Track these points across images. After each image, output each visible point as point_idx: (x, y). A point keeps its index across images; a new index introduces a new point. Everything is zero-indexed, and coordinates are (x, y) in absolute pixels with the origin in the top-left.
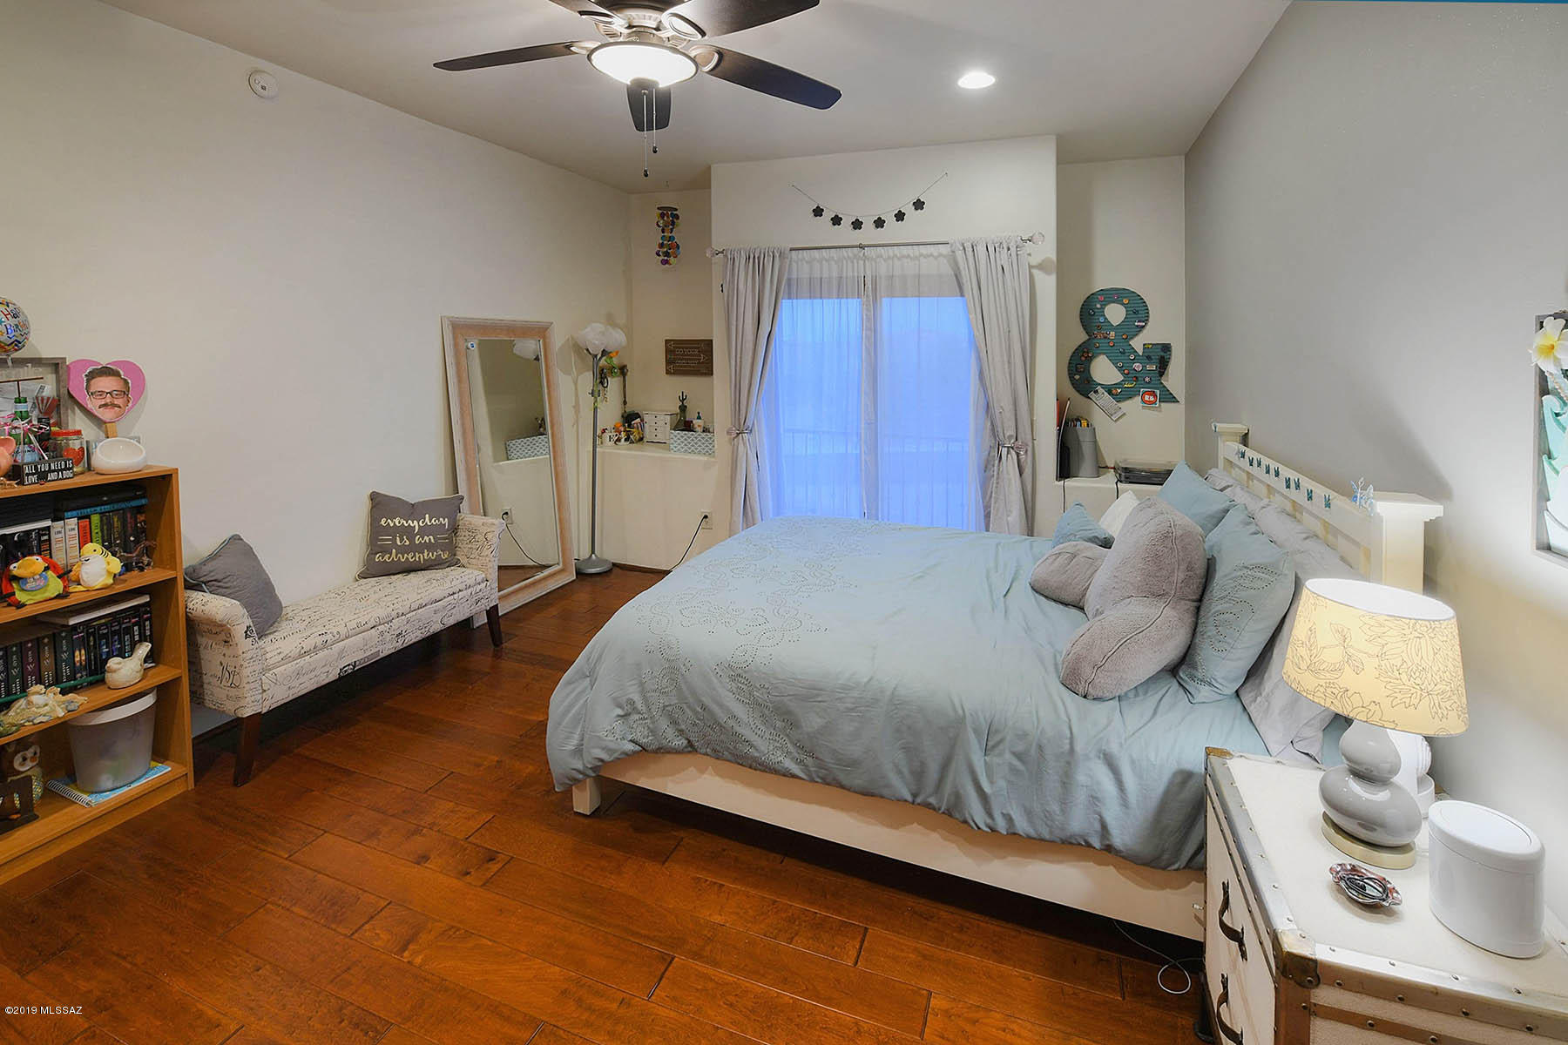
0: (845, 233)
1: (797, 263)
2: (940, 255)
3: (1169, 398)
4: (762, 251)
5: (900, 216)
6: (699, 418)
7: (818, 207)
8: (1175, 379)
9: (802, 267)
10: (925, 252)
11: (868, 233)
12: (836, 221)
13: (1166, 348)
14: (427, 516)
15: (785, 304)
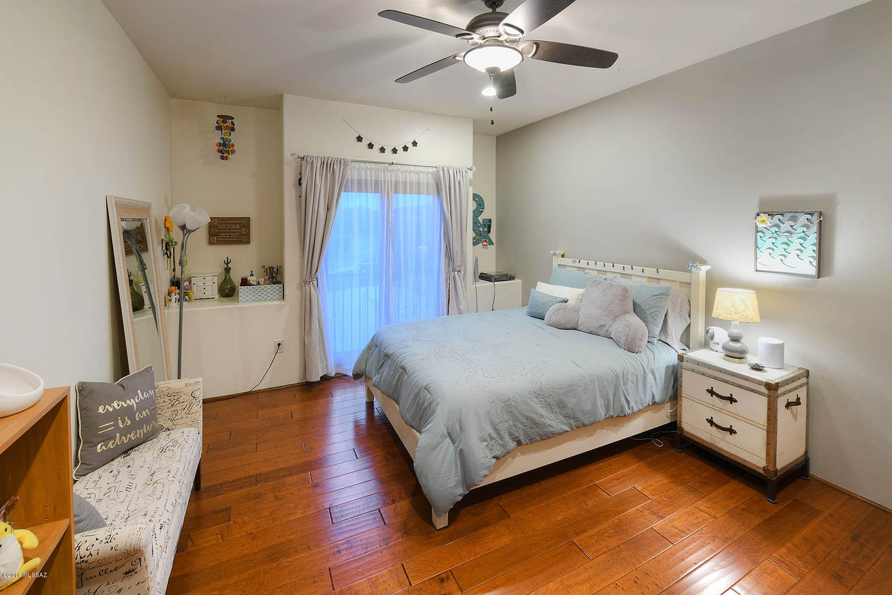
0: (375, 154)
1: (351, 169)
2: (429, 172)
3: (491, 243)
4: (333, 160)
5: (405, 148)
6: (252, 275)
7: (359, 136)
8: (493, 236)
9: (353, 173)
10: (422, 171)
11: (388, 156)
12: (371, 146)
13: (490, 221)
14: (139, 391)
15: (343, 194)
